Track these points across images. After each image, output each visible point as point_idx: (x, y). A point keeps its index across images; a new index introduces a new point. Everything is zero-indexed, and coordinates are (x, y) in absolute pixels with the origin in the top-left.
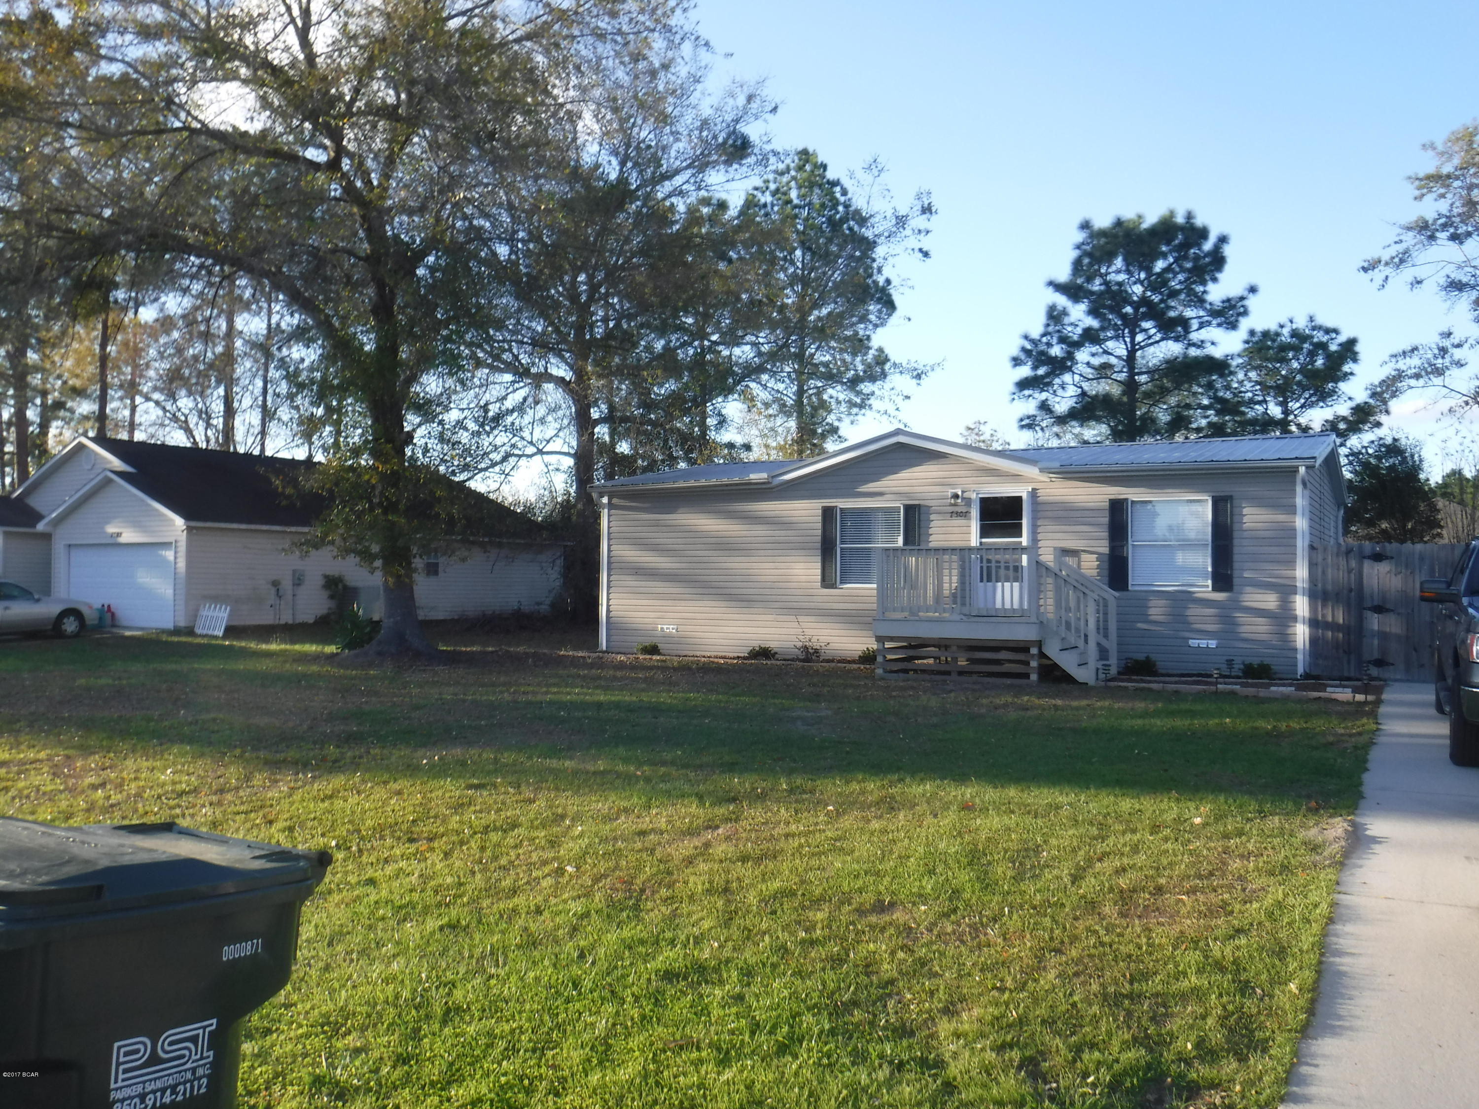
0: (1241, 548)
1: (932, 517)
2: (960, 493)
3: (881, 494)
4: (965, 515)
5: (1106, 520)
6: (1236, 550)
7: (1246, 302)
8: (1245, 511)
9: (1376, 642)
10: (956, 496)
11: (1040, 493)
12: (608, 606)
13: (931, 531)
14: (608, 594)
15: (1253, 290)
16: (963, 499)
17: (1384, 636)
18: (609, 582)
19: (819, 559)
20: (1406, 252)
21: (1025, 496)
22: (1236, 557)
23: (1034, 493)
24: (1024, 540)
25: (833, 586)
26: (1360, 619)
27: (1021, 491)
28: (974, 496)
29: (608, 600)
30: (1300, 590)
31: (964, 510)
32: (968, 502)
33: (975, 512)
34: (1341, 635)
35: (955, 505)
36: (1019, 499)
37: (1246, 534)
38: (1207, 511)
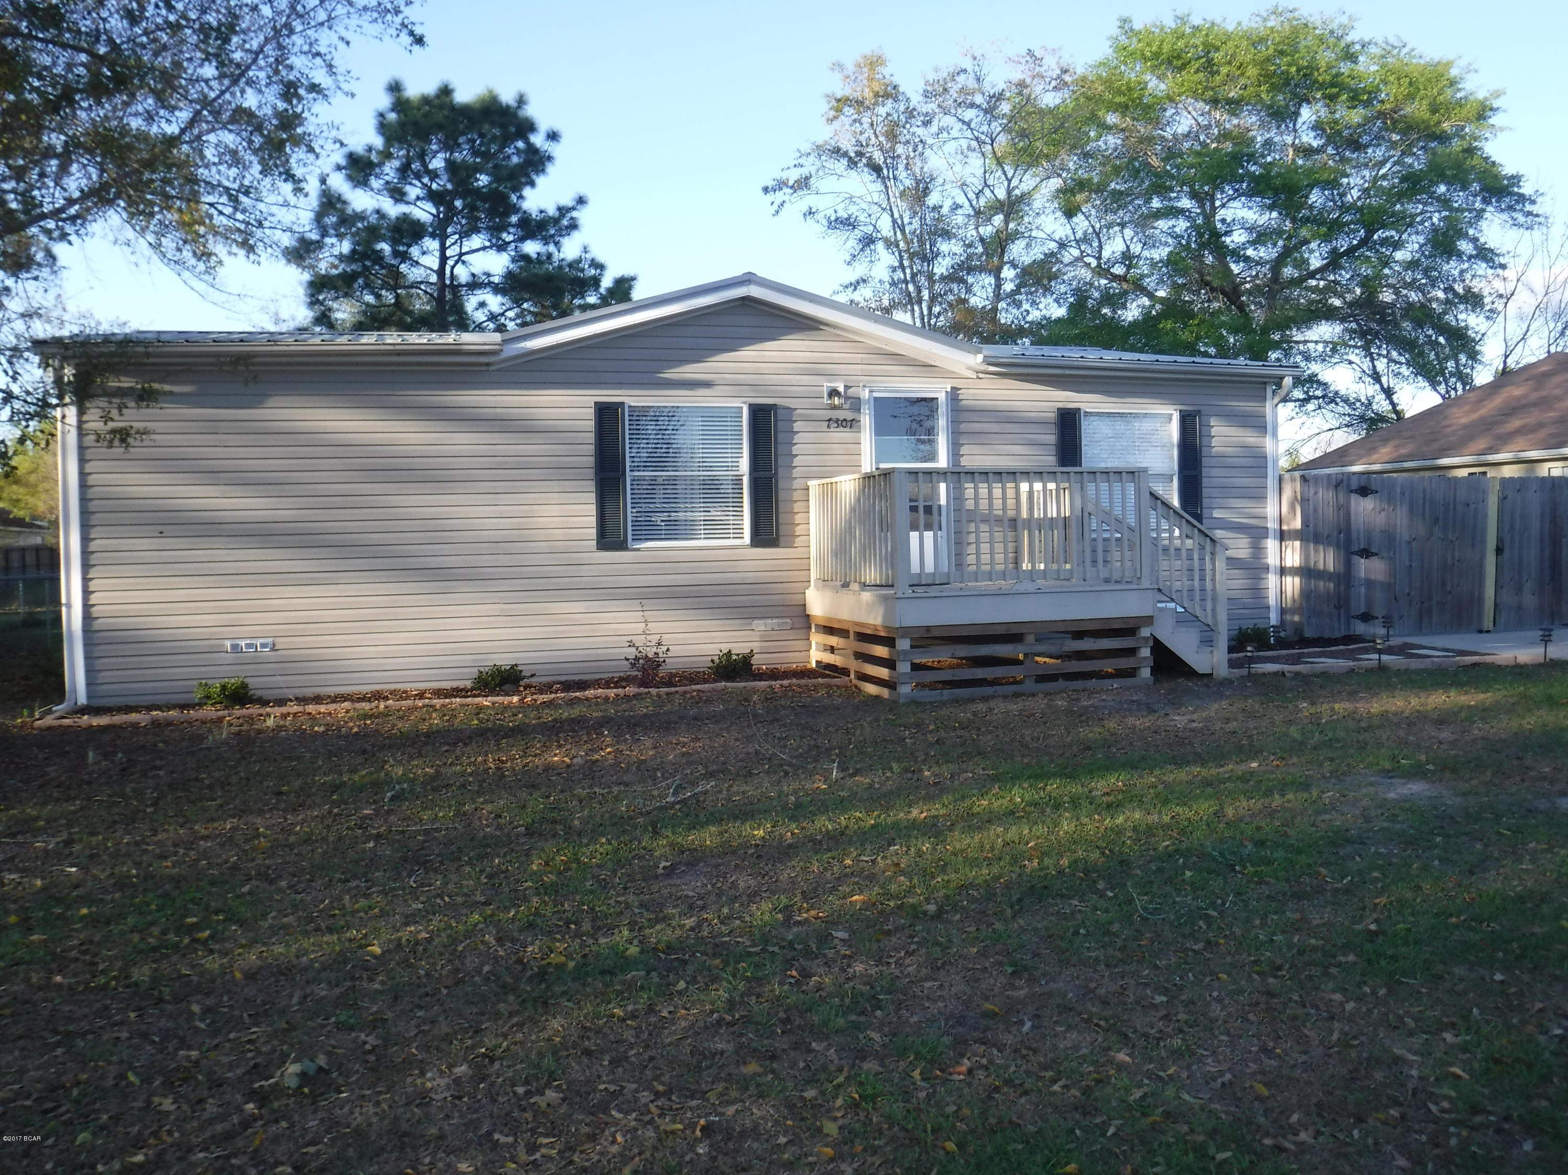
0: (1211, 476)
1: (797, 426)
2: (841, 389)
3: (707, 384)
4: (851, 424)
5: (1052, 439)
6: (1205, 482)
7: (575, 214)
9: (1363, 590)
10: (833, 393)
11: (963, 394)
12: (87, 606)
13: (795, 450)
14: (86, 580)
15: (581, 201)
16: (847, 398)
17: (1369, 584)
18: (86, 554)
19: (592, 497)
21: (942, 397)
22: (1205, 492)
23: (954, 395)
24: (943, 466)
25: (621, 546)
26: (1348, 564)
27: (938, 390)
28: (865, 394)
29: (86, 593)
30: (1271, 533)
31: (849, 415)
32: (856, 404)
33: (866, 420)
34: (1332, 585)
35: (834, 408)
36: (930, 402)
37: (1214, 462)
38: (1174, 430)
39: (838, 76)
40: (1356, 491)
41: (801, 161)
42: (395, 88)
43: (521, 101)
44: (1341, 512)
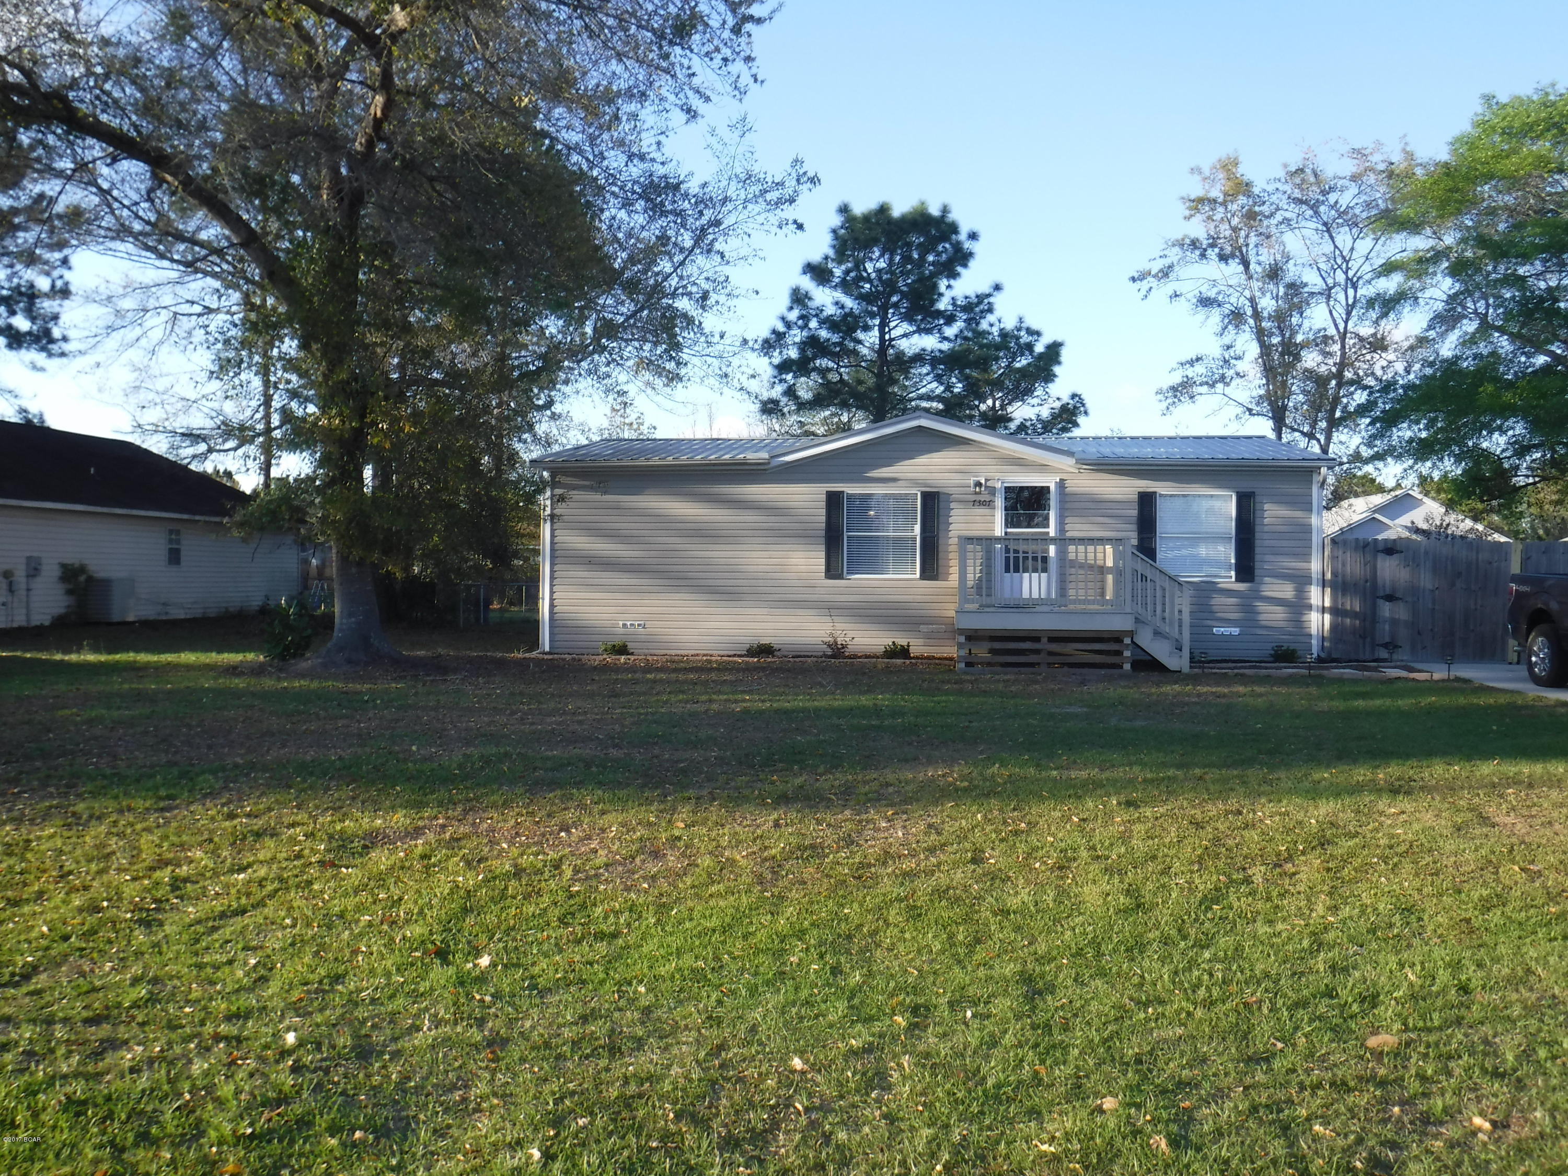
0: (1262, 543)
1: (952, 505)
2: (983, 481)
3: (894, 480)
4: (989, 504)
5: (1135, 513)
6: (1258, 543)
7: (991, 300)
8: (1266, 507)
9: (1387, 627)
10: (979, 484)
11: (1067, 485)
12: (552, 600)
13: (951, 520)
14: (552, 586)
15: (997, 288)
16: (986, 487)
17: (1394, 622)
18: (552, 572)
19: (823, 547)
20: (1171, 267)
21: (1053, 488)
22: (1258, 550)
23: (1061, 484)
24: (1052, 531)
25: (840, 577)
26: (1374, 607)
27: (1049, 481)
28: (998, 485)
29: (552, 593)
30: (1314, 581)
31: (987, 498)
32: (992, 491)
33: (999, 502)
34: (1358, 622)
35: (976, 493)
36: (1044, 491)
37: (1266, 529)
38: (1232, 508)
39: (1197, 178)
40: (1382, 551)
41: (1165, 252)
42: (844, 210)
43: (945, 210)
44: (1368, 567)
